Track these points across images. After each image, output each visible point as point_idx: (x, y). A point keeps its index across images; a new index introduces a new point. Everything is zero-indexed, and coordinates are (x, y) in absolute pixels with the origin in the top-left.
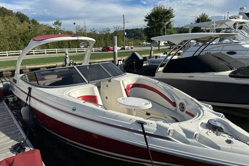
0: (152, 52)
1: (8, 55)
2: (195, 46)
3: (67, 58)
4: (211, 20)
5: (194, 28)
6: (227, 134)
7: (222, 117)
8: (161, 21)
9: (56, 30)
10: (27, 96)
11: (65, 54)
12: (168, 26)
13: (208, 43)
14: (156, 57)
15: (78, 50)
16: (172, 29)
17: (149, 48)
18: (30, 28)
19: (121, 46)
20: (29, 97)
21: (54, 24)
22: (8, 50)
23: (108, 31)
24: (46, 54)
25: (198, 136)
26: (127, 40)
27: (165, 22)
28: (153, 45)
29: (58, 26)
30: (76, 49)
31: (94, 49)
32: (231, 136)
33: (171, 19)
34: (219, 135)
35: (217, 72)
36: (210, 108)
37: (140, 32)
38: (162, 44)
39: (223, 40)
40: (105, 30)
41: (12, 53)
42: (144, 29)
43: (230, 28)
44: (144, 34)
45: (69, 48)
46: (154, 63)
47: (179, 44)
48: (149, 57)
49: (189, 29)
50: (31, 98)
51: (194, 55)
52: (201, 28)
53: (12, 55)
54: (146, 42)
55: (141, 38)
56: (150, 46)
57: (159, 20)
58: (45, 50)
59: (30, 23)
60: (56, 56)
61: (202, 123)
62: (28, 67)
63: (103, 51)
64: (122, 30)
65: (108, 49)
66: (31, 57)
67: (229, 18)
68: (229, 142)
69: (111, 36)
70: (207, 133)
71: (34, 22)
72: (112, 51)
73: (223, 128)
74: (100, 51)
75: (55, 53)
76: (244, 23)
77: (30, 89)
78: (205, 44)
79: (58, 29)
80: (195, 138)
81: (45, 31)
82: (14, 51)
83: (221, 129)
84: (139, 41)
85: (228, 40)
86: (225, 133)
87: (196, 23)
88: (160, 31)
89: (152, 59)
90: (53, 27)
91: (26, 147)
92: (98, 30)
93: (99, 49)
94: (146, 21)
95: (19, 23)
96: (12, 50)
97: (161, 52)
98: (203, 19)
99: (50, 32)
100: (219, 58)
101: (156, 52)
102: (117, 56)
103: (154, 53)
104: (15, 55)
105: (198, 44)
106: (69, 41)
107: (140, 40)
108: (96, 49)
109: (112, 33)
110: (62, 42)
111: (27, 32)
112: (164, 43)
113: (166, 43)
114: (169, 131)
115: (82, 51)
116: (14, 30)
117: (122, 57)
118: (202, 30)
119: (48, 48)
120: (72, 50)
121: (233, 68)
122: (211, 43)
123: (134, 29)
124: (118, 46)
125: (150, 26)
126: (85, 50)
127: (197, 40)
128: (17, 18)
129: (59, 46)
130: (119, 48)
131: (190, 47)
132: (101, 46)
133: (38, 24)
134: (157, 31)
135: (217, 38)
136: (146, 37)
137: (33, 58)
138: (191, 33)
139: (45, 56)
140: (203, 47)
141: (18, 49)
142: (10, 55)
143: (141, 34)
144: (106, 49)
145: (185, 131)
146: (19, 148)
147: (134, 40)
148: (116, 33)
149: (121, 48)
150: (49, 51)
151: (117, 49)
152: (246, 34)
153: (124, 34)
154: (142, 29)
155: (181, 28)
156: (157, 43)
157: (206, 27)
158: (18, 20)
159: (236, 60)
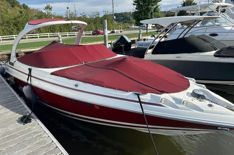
0: (141, 35)
1: (2, 40)
2: (181, 28)
3: (60, 41)
4: (196, 4)
5: (180, 11)
6: (208, 100)
7: (204, 88)
8: (149, 5)
9: (47, 15)
10: (28, 76)
11: (58, 38)
12: (155, 10)
13: (192, 25)
14: (145, 40)
15: (69, 34)
16: (160, 13)
17: (138, 31)
18: (21, 12)
19: (111, 29)
20: (30, 77)
21: (45, 8)
22: (2, 34)
23: (98, 15)
24: (39, 39)
25: (185, 102)
26: (116, 24)
27: (152, 5)
28: (141, 29)
29: (48, 11)
30: (67, 33)
31: (85, 33)
32: (212, 101)
33: (158, 3)
34: (202, 101)
35: (203, 52)
36: (193, 81)
37: (129, 16)
38: (150, 27)
39: (206, 23)
40: (95, 14)
41: (6, 37)
42: (133, 13)
43: (213, 12)
44: (132, 18)
45: (61, 32)
46: (142, 45)
47: (167, 27)
48: (138, 40)
49: (175, 13)
50: (32, 78)
51: (179, 38)
52: (186, 11)
53: (6, 40)
54: (135, 25)
55: (130, 22)
56: (139, 29)
57: (147, 4)
58: (38, 34)
59: (21, 8)
60: (49, 40)
61: (188, 92)
62: (23, 51)
63: (93, 35)
64: (111, 14)
65: (98, 33)
66: (25, 41)
67: (213, 2)
68: (210, 106)
69: (101, 20)
70: (192, 100)
71: (25, 7)
72: (102, 34)
73: (205, 96)
74: (90, 35)
75: (48, 37)
76: (226, 6)
77: (30, 70)
78: (189, 27)
79: (49, 14)
80: (183, 104)
81: (36, 16)
82: (8, 35)
83: (204, 96)
84: (127, 25)
85: (211, 23)
86: (207, 99)
87: (182, 7)
88: (147, 14)
89: (140, 41)
90: (44, 11)
91: (31, 118)
92: (88, 14)
93: (90, 33)
94: (134, 5)
95: (10, 9)
96: (5, 35)
97: (149, 35)
98: (188, 3)
99: (41, 17)
100: (204, 40)
101: (144, 35)
102: (107, 39)
103: (142, 36)
104: (8, 39)
105: (183, 27)
106: (60, 26)
107: (129, 24)
108: (86, 33)
109: (101, 17)
110: (54, 26)
111: (19, 17)
112: (152, 27)
113: (153, 27)
114: (161, 99)
115: (73, 35)
116: (6, 15)
117: (112, 40)
118: (188, 13)
119: (40, 32)
120: (64, 34)
121: (217, 49)
122: (195, 26)
123: (123, 13)
124: (108, 30)
125: (138, 10)
126: (76, 34)
127: (182, 23)
128: (8, 3)
129: (51, 30)
130: (109, 32)
131: (175, 30)
132: (92, 30)
133: (29, 9)
134: (145, 15)
135: (201, 21)
136: (134, 20)
137: (26, 42)
138: (177, 17)
139: (38, 40)
140: (187, 30)
141: (11, 33)
142: (4, 39)
143: (129, 18)
144: (96, 33)
145: (174, 99)
146: (25, 119)
147: (123, 23)
148: (105, 17)
149: (110, 31)
150: (42, 35)
151: (107, 32)
152: (228, 17)
153: (113, 17)
154: (130, 12)
155: (168, 12)
156: (145, 26)
157: (191, 11)
158: (9, 5)
159: (218, 42)
